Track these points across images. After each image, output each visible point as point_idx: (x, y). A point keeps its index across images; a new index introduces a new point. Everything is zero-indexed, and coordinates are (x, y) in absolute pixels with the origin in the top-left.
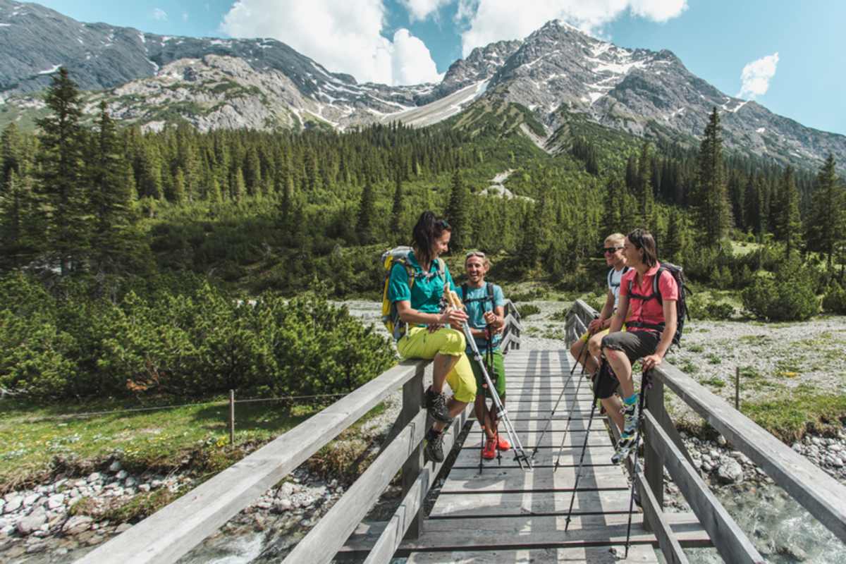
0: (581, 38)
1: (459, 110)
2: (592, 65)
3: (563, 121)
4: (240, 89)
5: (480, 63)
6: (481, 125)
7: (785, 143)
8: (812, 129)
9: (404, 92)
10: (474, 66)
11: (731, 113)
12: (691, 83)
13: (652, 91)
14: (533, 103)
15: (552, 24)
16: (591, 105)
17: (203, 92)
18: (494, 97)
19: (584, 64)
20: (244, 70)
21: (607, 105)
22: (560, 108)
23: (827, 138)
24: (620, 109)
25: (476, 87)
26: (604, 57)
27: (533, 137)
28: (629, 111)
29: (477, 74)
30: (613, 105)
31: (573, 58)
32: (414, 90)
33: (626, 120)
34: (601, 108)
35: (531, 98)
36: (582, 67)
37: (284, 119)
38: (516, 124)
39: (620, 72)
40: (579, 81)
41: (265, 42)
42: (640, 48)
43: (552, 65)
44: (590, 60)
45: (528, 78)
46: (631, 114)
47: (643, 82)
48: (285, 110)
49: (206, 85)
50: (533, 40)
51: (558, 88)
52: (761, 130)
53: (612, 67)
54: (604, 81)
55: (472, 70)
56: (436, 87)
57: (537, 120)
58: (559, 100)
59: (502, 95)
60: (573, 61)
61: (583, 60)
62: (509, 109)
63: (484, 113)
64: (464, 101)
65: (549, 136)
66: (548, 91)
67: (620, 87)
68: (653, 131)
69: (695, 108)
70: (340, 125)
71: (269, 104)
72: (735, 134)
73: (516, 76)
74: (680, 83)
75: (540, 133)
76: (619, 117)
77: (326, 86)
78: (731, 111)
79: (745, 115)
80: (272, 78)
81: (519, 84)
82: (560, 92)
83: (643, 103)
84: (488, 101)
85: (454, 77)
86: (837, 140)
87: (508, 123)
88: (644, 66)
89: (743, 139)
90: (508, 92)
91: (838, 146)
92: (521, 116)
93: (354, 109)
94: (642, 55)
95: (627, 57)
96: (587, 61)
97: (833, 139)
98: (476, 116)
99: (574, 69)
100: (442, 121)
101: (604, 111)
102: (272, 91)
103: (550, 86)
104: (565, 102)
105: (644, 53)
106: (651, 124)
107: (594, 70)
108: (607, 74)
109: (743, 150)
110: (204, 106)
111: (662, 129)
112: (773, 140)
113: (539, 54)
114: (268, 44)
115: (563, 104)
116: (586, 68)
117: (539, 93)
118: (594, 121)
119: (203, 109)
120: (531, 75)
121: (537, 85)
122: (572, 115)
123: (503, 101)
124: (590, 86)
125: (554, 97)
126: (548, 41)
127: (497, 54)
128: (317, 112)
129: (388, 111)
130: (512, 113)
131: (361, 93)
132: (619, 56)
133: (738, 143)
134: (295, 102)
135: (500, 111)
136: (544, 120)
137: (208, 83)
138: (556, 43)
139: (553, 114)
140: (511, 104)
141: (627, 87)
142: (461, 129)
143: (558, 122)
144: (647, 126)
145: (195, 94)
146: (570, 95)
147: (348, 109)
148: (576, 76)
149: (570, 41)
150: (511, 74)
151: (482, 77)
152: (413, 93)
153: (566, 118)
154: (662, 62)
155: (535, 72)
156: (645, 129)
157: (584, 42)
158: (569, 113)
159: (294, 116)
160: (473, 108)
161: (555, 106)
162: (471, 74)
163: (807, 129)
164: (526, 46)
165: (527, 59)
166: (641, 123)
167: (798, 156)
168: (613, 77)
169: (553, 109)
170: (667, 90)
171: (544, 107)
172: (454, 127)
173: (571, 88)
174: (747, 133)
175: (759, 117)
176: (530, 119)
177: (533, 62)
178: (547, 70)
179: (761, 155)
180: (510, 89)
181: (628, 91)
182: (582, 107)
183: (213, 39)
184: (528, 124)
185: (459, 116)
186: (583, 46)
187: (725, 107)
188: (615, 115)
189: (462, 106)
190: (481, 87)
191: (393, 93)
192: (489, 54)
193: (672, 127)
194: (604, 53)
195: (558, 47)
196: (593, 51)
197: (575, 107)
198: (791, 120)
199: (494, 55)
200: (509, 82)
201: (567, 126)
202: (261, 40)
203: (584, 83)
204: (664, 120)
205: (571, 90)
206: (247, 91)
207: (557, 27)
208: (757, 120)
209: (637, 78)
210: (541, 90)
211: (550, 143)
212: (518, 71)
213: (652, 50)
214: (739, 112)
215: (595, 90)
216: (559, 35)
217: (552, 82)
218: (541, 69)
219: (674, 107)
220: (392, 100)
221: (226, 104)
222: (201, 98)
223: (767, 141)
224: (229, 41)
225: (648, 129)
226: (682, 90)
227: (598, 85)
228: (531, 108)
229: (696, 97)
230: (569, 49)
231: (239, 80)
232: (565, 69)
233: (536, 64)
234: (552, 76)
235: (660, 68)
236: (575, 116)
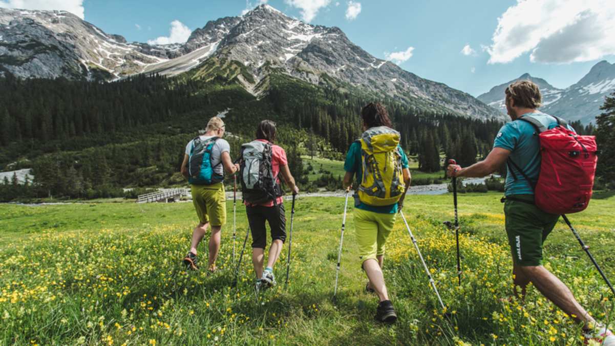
0: (280, 17)
1: (198, 63)
2: (287, 35)
3: (266, 73)
4: (44, 47)
5: (212, 31)
6: (212, 75)
7: (408, 88)
8: (426, 80)
9: (160, 49)
10: (209, 33)
11: (375, 69)
12: (351, 48)
13: (325, 54)
14: (247, 60)
15: (260, 8)
16: (285, 62)
17: (18, 49)
18: (221, 56)
19: (282, 34)
20: (46, 34)
21: (296, 63)
22: (264, 65)
23: (434, 85)
24: (304, 65)
25: (209, 47)
26: (295, 30)
27: (246, 84)
28: (310, 66)
29: (210, 38)
30: (300, 63)
31: (275, 31)
32: (167, 48)
33: (308, 73)
34: (292, 65)
35: (245, 57)
36: (280, 37)
37: (75, 68)
38: (235, 75)
39: (305, 40)
40: (278, 46)
41: (60, 13)
42: (319, 25)
43: (261, 35)
44: (286, 31)
45: (244, 44)
46: (311, 68)
47: (319, 48)
48: (76, 61)
49: (19, 44)
50: (248, 18)
51: (264, 51)
52: (394, 80)
53: (301, 37)
54: (295, 46)
55: (207, 36)
56: (182, 46)
57: (250, 72)
58: (265, 59)
59: (226, 55)
60: (274, 33)
61: (281, 31)
62: (231, 64)
63: (214, 67)
64: (201, 57)
65: (257, 83)
66: (258, 53)
67: (305, 51)
68: (325, 80)
69: (353, 65)
70: (115, 71)
71: (65, 57)
72: (377, 82)
73: (236, 42)
74: (343, 49)
75: (251, 81)
76: (303, 71)
77: (104, 44)
78: (375, 67)
79: (384, 70)
80: (66, 39)
81: (238, 48)
82: (265, 53)
83: (318, 62)
84: (217, 59)
85: (195, 40)
86: (440, 87)
87: (230, 75)
88: (321, 37)
89: (382, 86)
90: (231, 53)
91: (440, 90)
92: (239, 69)
93: (125, 61)
94: (320, 29)
95: (310, 30)
96: (284, 33)
97: (438, 86)
98: (209, 69)
99: (275, 38)
100: (186, 72)
101: (294, 67)
102: (67, 48)
103: (259, 49)
104: (268, 60)
105: (322, 28)
106: (324, 76)
107: (289, 39)
108: (297, 41)
109: (382, 93)
110: (18, 59)
111: (331, 79)
112: (401, 86)
113: (252, 27)
114: (62, 14)
115: (267, 61)
116: (283, 38)
117: (251, 53)
118: (287, 74)
119: (18, 61)
120: (247, 41)
121: (250, 48)
122: (272, 69)
123: (227, 59)
124: (286, 49)
125: (261, 57)
126: (258, 19)
127: (224, 25)
128: (99, 62)
129: (149, 62)
130: (233, 67)
131: (130, 49)
132: (305, 29)
133: (378, 88)
134: (83, 55)
135: (225, 66)
136: (254, 72)
137: (20, 43)
138: (263, 20)
139: (260, 69)
140: (232, 61)
141: (309, 51)
142: (199, 78)
143: (263, 74)
144: (321, 77)
145: (11, 51)
146: (272, 56)
147: (120, 61)
148: (276, 42)
149: (273, 19)
150: (233, 40)
151: (214, 40)
152: (166, 50)
153: (268, 71)
154: (333, 34)
155: (249, 40)
156: (319, 79)
157: (283, 20)
158: (270, 68)
159: (82, 66)
160: (207, 63)
161: (261, 62)
162: (206, 38)
163: (422, 80)
164: (244, 22)
165: (244, 30)
166: (318, 75)
167: (416, 97)
168: (301, 44)
169: (260, 65)
170: (335, 54)
171: (254, 63)
172: (194, 77)
173: (273, 51)
174: (385, 81)
175: (393, 71)
176: (245, 71)
177: (248, 33)
178: (258, 38)
179: (392, 96)
180: (231, 51)
181: (310, 54)
182: (280, 64)
183: (21, 10)
184: (243, 75)
185: (198, 68)
186: (282, 22)
187: (372, 65)
188: (300, 69)
189: (200, 60)
190: (213, 47)
191: (152, 50)
192: (219, 25)
193: (338, 77)
194: (295, 27)
195: (264, 23)
196: (288, 26)
197: (275, 63)
198: (412, 74)
199: (222, 26)
200: (231, 46)
201: (269, 77)
202: (57, 11)
203: (282, 47)
204: (332, 73)
205: (272, 52)
206: (49, 49)
207: (264, 10)
208: (392, 73)
209: (315, 46)
210: (253, 52)
211: (257, 88)
212: (238, 38)
213: (327, 27)
214: (380, 69)
215: (289, 52)
216: (265, 15)
217: (260, 47)
218: (253, 38)
219: (339, 65)
220: (151, 55)
221: (35, 57)
222: (16, 53)
223: (397, 87)
224: (33, 12)
225: (321, 79)
226: (345, 53)
227: (291, 48)
228: (246, 63)
229: (354, 58)
230: (272, 24)
231: (43, 41)
232: (269, 38)
233: (250, 35)
234: (260, 42)
235: (331, 39)
236: (274, 70)
